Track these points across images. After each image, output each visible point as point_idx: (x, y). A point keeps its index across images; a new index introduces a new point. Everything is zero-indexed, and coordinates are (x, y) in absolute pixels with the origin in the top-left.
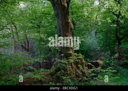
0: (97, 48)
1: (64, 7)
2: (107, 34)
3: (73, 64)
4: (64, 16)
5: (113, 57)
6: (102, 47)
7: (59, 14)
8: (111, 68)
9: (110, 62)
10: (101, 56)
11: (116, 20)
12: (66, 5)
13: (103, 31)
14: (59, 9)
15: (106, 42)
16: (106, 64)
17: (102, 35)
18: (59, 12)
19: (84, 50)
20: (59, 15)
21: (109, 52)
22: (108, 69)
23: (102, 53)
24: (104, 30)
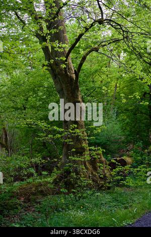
0: (120, 138)
1: (71, 79)
2: (136, 114)
3: (87, 164)
4: (71, 92)
5: (146, 150)
6: (129, 135)
7: (64, 89)
8: (145, 165)
9: (142, 159)
10: (128, 150)
11: (148, 92)
12: (74, 76)
13: (128, 110)
14: (63, 82)
15: (134, 127)
16: (137, 163)
17: (128, 117)
18: (64, 86)
19: (101, 143)
20: (64, 91)
21: (140, 144)
22: (140, 168)
23: (129, 145)
24: (131, 108)
